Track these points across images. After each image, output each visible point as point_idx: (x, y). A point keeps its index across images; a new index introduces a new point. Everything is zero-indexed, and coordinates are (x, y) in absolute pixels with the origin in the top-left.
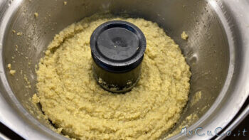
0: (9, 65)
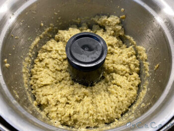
0: (6, 60)
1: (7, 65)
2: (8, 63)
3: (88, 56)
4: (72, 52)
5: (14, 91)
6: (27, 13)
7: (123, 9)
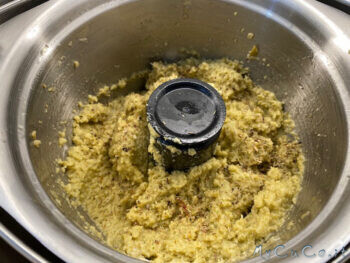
0: (34, 133)
1: (37, 142)
2: (37, 138)
3: (190, 124)
4: (160, 115)
5: (53, 193)
6: (70, 44)
7: (250, 35)
